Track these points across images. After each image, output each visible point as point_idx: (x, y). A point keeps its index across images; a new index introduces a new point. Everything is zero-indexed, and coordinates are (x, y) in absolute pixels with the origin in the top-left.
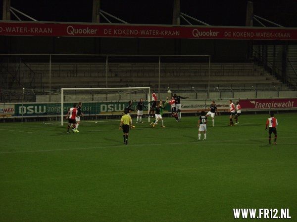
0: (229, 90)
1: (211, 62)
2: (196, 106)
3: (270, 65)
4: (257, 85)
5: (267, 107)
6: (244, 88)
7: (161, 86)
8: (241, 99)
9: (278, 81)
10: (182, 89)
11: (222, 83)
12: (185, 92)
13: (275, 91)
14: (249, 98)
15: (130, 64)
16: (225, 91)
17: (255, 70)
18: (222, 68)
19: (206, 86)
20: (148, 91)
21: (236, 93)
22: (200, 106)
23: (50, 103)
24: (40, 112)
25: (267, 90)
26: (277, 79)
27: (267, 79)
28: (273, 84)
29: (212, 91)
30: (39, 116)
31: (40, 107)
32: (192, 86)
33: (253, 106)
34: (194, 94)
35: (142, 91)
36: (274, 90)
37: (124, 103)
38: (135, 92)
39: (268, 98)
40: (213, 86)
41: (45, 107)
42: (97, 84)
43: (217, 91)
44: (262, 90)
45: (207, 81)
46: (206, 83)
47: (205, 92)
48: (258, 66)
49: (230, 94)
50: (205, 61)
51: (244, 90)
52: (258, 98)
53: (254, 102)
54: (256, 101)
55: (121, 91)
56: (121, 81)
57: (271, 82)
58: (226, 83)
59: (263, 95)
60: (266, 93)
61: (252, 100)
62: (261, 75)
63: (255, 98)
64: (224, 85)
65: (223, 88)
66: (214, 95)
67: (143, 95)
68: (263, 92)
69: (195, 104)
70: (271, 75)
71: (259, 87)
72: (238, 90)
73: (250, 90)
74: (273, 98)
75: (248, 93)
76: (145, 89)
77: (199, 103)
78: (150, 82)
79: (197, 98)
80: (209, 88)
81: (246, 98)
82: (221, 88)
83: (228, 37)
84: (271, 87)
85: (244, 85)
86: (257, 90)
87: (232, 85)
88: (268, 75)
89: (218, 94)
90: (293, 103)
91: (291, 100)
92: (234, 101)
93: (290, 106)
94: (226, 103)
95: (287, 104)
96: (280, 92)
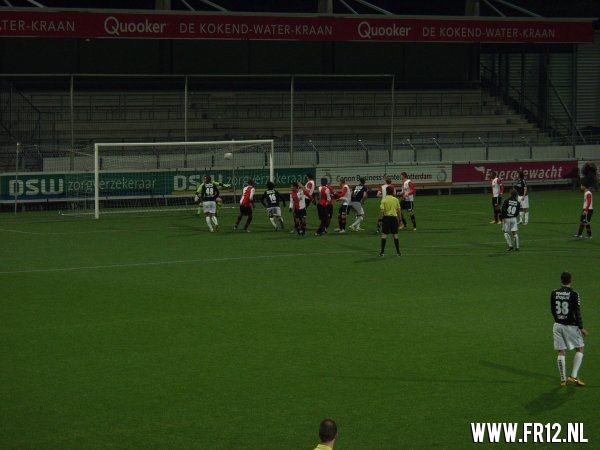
0: (433, 146)
1: (397, 88)
3: (514, 94)
4: (488, 134)
5: (509, 179)
6: (464, 139)
7: (297, 137)
8: (457, 162)
9: (530, 126)
10: (339, 143)
11: (418, 131)
12: (343, 150)
13: (524, 146)
14: (473, 161)
15: (231, 94)
16: (423, 147)
17: (485, 103)
18: (419, 101)
19: (386, 137)
20: (270, 148)
21: (445, 152)
22: (374, 178)
23: (72, 172)
24: (52, 191)
25: (511, 144)
26: (530, 122)
27: (509, 122)
28: (521, 131)
29: (398, 147)
30: (51, 200)
31: (52, 182)
32: (357, 137)
33: (481, 177)
34: (362, 153)
35: (257, 149)
36: (523, 144)
37: (220, 172)
38: (244, 150)
39: (511, 160)
40: (399, 136)
41: (61, 181)
42: (165, 135)
43: (407, 146)
44: (500, 144)
45: (389, 127)
46: (386, 131)
47: (385, 149)
48: (492, 96)
49: (436, 152)
50: (384, 86)
51: (462, 145)
52: (491, 161)
53: (481, 169)
54: (487, 166)
55: (214, 147)
56: (215, 127)
57: (516, 129)
58: (426, 130)
59: (499, 155)
60: (507, 149)
61: (479, 165)
62: (497, 113)
63: (484, 161)
64: (422, 135)
65: (420, 141)
66: (402, 156)
67: (260, 156)
68: (500, 148)
69: (363, 173)
70: (517, 113)
71: (492, 138)
72: (449, 145)
73: (475, 145)
74: (520, 160)
75: (472, 150)
76: (263, 144)
77: (372, 172)
78: (273, 130)
79: (367, 162)
80: (392, 142)
81: (466, 162)
82: (414, 141)
83: (429, 38)
84: (516, 139)
85: (464, 135)
86: (488, 145)
87: (437, 135)
88: (511, 115)
89: (411, 153)
90: (560, 170)
91: (558, 164)
92: (442, 167)
93: (555, 175)
94: (426, 172)
95: (550, 173)
96: (534, 149)
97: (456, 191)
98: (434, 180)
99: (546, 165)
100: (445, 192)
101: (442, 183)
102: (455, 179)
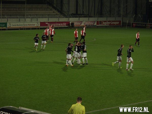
0: (35, 18)
1: (27, 4)
2: (19, 25)
3: (55, 5)
4: (49, 15)
6: (43, 16)
7: (2, 15)
8: (41, 21)
9: (59, 13)
10: (13, 16)
11: (32, 14)
12: (14, 18)
13: (57, 18)
14: (45, 21)
16: (33, 18)
17: (48, 8)
18: (32, 7)
19: (24, 15)
21: (38, 19)
22: (21, 25)
25: (54, 17)
27: (54, 12)
28: (56, 14)
29: (27, 18)
32: (17, 15)
33: (47, 25)
34: (18, 19)
39: (54, 21)
40: (27, 15)
43: (29, 18)
44: (51, 17)
45: (25, 13)
46: (24, 14)
47: (24, 18)
48: (49, 6)
49: (36, 19)
51: (43, 17)
52: (49, 21)
53: (47, 23)
54: (48, 22)
57: (55, 14)
58: (34, 14)
59: (51, 20)
61: (46, 22)
62: (51, 10)
63: (47, 21)
64: (33, 15)
65: (32, 16)
66: (28, 20)
68: (51, 18)
69: (18, 24)
70: (56, 10)
71: (50, 16)
72: (39, 17)
73: (45, 17)
74: (56, 21)
75: (45, 19)
77: (21, 24)
79: (20, 21)
80: (26, 16)
81: (43, 21)
84: (55, 16)
86: (49, 18)
87: (36, 15)
88: (54, 10)
89: (30, 19)
90: (66, 24)
91: (65, 22)
92: (38, 22)
93: (65, 25)
94: (34, 24)
95: (63, 24)
96: (59, 19)
97: (41, 29)
98: (36, 26)
99: (62, 22)
100: (38, 29)
101: (37, 27)
102: (41, 25)
